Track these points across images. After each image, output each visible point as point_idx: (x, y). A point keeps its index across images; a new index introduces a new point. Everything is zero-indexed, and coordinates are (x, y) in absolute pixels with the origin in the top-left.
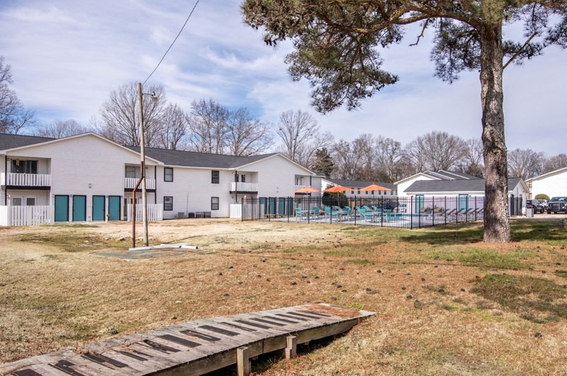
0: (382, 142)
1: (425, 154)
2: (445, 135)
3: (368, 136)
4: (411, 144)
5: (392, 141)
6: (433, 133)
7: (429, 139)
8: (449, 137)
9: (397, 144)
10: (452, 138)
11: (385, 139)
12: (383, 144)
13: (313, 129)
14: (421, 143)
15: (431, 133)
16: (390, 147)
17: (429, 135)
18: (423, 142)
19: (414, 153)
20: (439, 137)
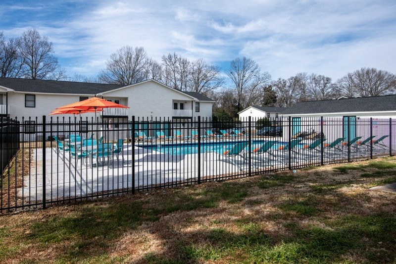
0: (315, 78)
1: (355, 86)
2: (373, 71)
3: (303, 74)
4: (342, 79)
5: (324, 77)
6: (362, 70)
7: (359, 75)
8: (378, 72)
9: (328, 80)
10: (380, 72)
11: (317, 76)
12: (316, 80)
13: (255, 71)
14: (351, 78)
15: (360, 70)
16: (322, 82)
17: (358, 72)
18: (353, 77)
19: (344, 86)
20: (368, 72)
